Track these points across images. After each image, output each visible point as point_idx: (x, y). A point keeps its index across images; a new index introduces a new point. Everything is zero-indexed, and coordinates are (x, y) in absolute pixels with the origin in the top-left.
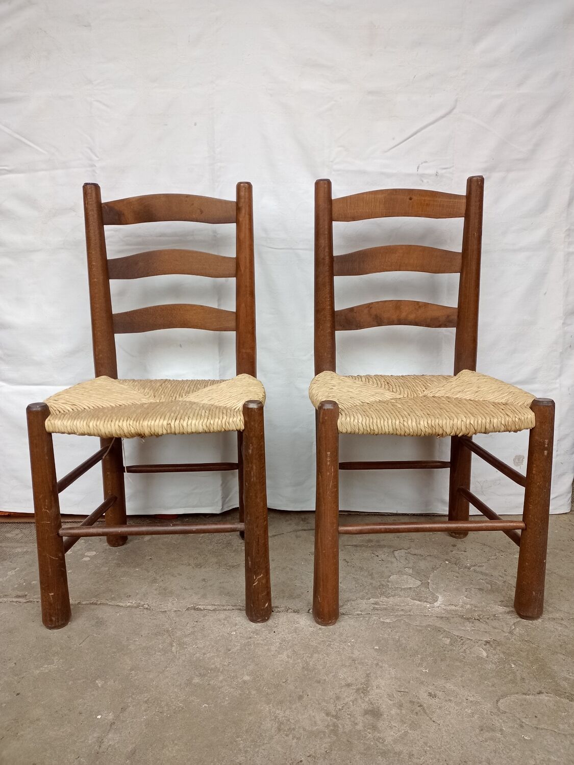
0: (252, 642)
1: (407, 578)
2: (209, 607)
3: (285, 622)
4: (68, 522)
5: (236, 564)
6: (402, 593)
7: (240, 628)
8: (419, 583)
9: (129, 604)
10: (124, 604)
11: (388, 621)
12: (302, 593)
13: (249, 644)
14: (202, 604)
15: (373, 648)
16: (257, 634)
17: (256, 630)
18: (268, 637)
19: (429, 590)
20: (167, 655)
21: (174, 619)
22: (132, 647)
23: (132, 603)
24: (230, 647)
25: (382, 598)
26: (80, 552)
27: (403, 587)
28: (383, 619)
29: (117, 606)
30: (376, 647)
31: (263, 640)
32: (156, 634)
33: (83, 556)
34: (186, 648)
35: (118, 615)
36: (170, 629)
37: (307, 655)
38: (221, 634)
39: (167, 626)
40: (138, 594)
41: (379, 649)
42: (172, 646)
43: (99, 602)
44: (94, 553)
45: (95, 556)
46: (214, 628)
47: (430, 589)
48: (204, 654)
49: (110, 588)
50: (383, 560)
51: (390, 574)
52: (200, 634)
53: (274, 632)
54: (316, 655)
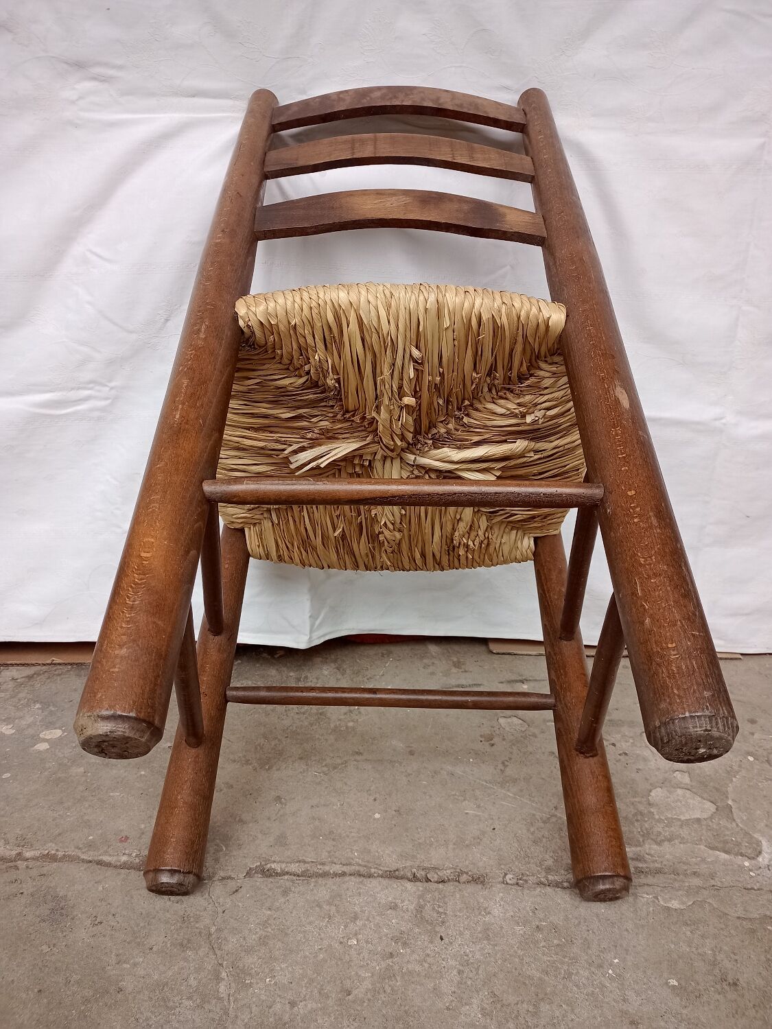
0: (396, 967)
1: (684, 796)
2: (294, 868)
3: (460, 910)
4: (12, 665)
5: (339, 761)
6: (684, 832)
7: (365, 925)
8: (712, 808)
9: (124, 858)
10: (115, 858)
11: (675, 904)
12: (484, 833)
13: (388, 974)
14: (277, 859)
15: (667, 983)
16: (405, 944)
17: (402, 933)
18: (428, 952)
19: (737, 825)
20: (207, 1006)
21: (221, 900)
22: (128, 984)
23: (130, 855)
24: (348, 984)
25: (647, 846)
26: (31, 731)
27: (683, 818)
28: (664, 900)
29: (100, 863)
30: (673, 982)
31: (421, 962)
32: (181, 945)
33: (36, 739)
34: (251, 985)
35: (100, 888)
36: (213, 929)
37: (525, 1005)
38: (326, 942)
39: (207, 921)
40: (143, 833)
41: (681, 987)
42: (218, 979)
43: (60, 854)
44: (58, 733)
45: (60, 738)
46: (309, 928)
47: (738, 821)
48: (293, 1004)
49: (86, 818)
50: (626, 754)
51: (649, 787)
52: (279, 945)
53: (442, 939)
54: (544, 1007)
